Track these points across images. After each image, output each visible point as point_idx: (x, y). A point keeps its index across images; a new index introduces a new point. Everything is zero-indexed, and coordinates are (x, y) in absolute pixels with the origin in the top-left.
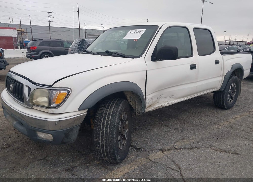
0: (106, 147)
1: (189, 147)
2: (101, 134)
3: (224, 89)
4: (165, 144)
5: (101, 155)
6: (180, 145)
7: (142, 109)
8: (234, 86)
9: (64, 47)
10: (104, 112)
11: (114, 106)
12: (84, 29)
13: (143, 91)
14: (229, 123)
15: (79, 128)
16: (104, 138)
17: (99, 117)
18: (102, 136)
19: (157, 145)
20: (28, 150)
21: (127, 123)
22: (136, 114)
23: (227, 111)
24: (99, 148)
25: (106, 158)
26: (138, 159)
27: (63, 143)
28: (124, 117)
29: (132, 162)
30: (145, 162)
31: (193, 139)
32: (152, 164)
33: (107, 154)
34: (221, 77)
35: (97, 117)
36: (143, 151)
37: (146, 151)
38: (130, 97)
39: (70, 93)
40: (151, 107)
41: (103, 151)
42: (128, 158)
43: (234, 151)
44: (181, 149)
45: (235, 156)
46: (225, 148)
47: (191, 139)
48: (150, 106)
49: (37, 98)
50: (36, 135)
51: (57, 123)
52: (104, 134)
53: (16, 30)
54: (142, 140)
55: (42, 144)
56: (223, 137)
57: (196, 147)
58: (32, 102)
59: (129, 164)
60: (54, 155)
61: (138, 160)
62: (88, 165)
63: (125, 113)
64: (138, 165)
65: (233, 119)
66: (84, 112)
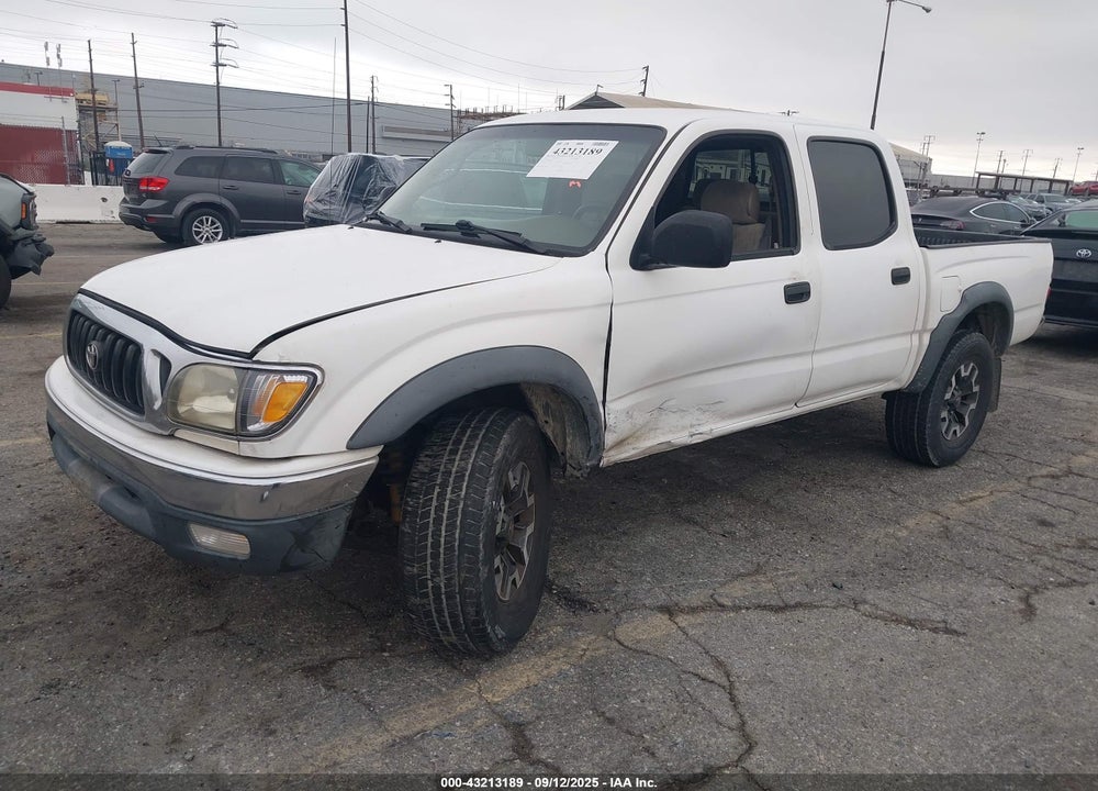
0: (450, 597)
1: (773, 603)
2: (429, 551)
3: (927, 383)
4: (682, 588)
5: (431, 624)
6: (739, 594)
7: (589, 452)
8: (968, 374)
9: (284, 183)
10: (442, 466)
11: (478, 442)
12: (368, 103)
13: (597, 385)
14: (940, 518)
15: (346, 514)
16: (442, 565)
17: (422, 484)
18: (435, 556)
19: (649, 591)
20: (155, 595)
21: (531, 501)
22: (567, 473)
23: (939, 472)
24: (425, 601)
25: (449, 635)
26: (577, 638)
27: (286, 568)
28: (518, 483)
29: (550, 647)
30: (602, 651)
31: (794, 574)
32: (626, 659)
33: (455, 624)
34: (915, 338)
35: (415, 484)
36: (596, 611)
37: (606, 610)
38: (546, 407)
39: (319, 382)
40: (627, 447)
41: (440, 612)
42: (537, 632)
43: (944, 621)
44: (740, 608)
45: (942, 638)
46: (908, 609)
47: (783, 575)
48: (620, 443)
49: (193, 398)
50: (188, 539)
51: (266, 494)
52: (442, 551)
53: (72, 102)
54: (593, 569)
55: (208, 573)
56: (911, 569)
57: (798, 605)
58: (176, 414)
59: (540, 653)
60: (256, 617)
61: (574, 643)
62: (386, 654)
63: (521, 464)
64: (572, 660)
65: (961, 503)
66: (369, 457)
